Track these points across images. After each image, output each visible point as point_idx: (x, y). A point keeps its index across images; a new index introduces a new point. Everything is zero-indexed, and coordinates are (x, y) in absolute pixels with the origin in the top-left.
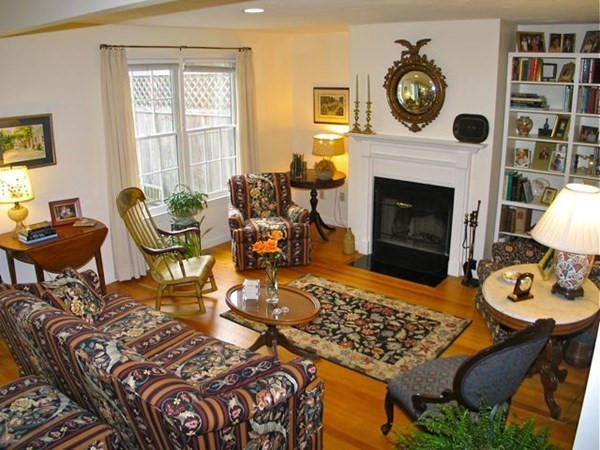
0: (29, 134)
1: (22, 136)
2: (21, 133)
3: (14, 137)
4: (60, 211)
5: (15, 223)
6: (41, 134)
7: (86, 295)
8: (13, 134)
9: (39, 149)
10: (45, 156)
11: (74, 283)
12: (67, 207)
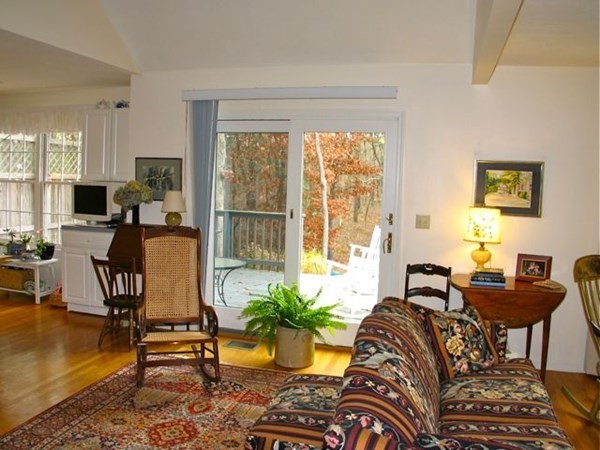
0: (517, 180)
1: (509, 181)
2: (508, 177)
3: (500, 181)
4: (528, 266)
5: (475, 265)
6: (530, 182)
7: (475, 339)
8: (498, 177)
9: (525, 197)
10: (529, 206)
11: (468, 322)
12: (537, 263)
